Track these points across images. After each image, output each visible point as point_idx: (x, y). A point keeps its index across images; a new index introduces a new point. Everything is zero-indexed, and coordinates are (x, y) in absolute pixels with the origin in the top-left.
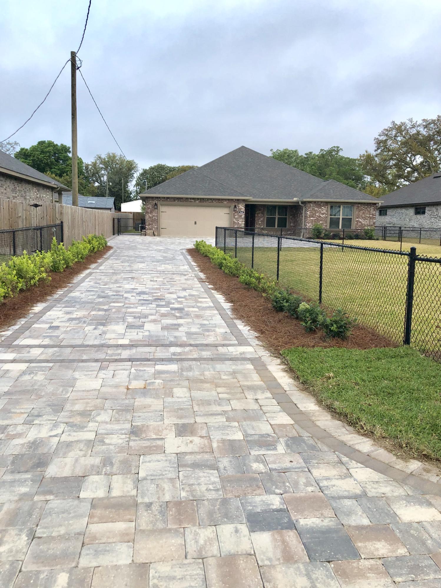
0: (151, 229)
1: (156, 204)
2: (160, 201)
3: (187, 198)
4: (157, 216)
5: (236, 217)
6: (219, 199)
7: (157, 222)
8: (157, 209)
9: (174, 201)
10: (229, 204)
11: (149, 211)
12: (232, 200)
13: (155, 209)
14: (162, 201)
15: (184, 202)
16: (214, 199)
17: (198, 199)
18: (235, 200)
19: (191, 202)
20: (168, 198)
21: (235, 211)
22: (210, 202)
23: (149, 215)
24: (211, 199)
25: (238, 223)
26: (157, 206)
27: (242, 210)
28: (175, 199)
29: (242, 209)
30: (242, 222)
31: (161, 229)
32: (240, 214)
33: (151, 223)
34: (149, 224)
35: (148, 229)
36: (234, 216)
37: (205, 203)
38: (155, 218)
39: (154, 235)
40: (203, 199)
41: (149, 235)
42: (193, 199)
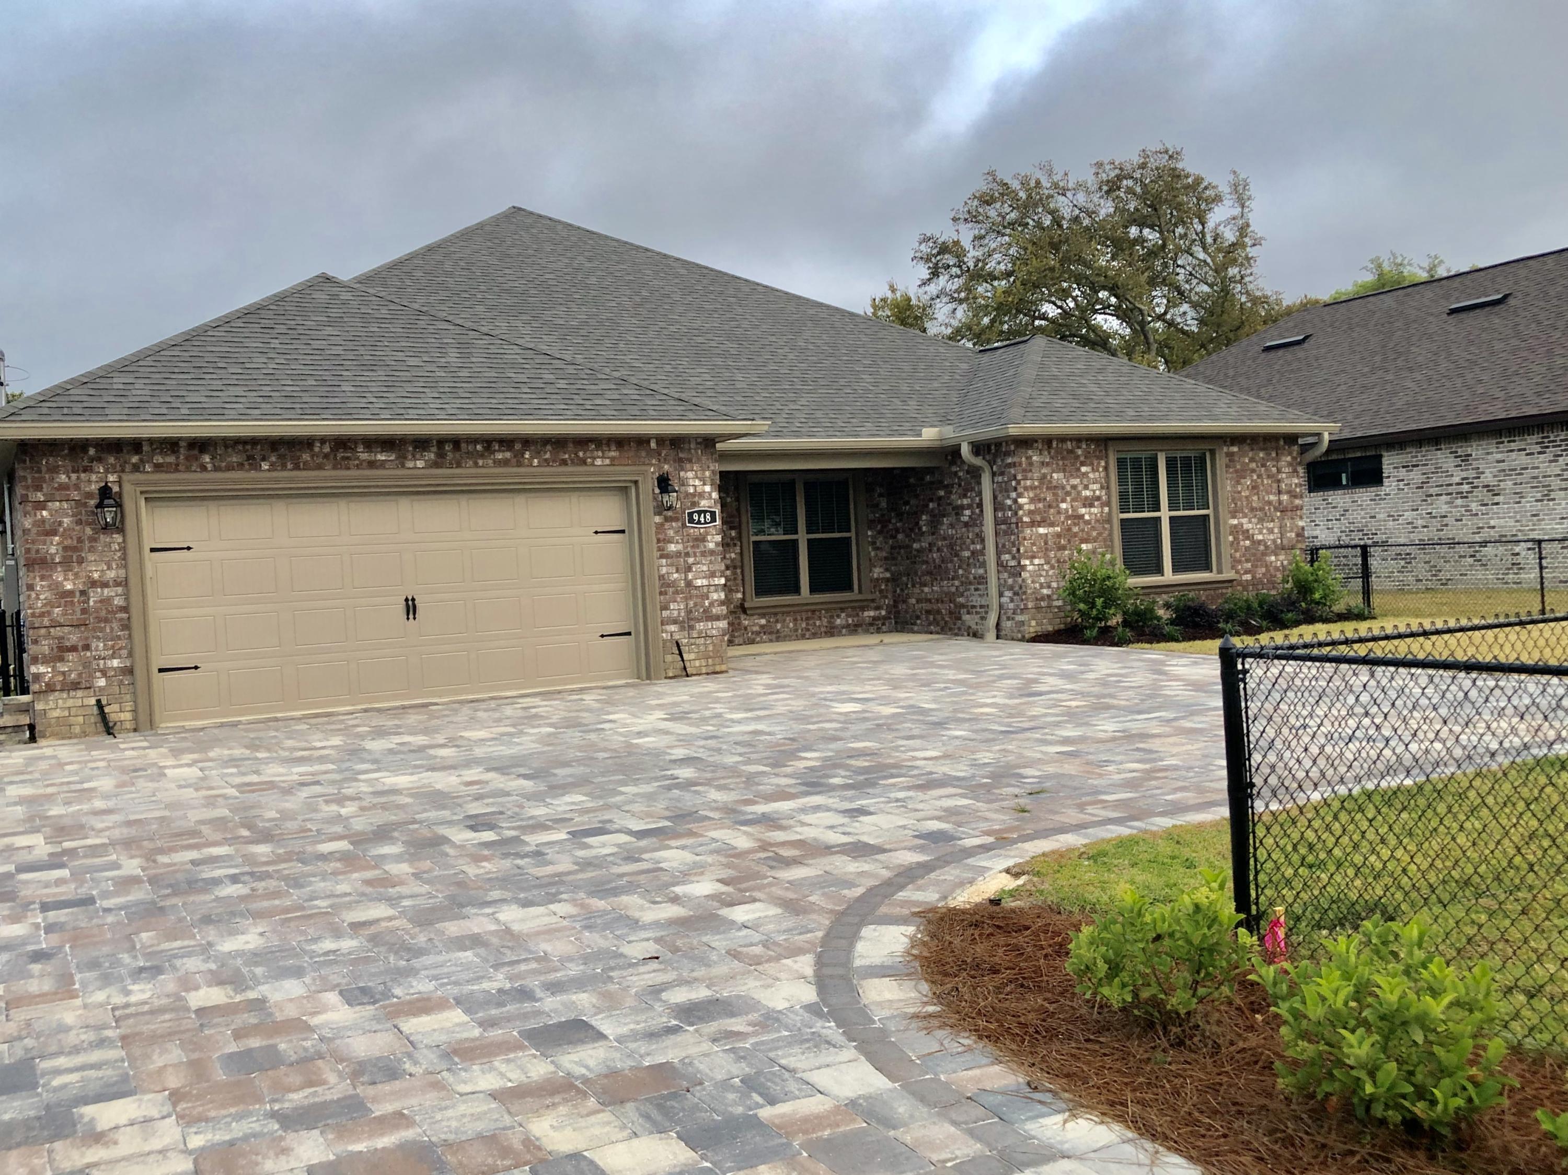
0: (75, 686)
1: (105, 492)
2: (136, 468)
3: (343, 444)
4: (124, 583)
5: (672, 547)
6: (559, 442)
7: (126, 626)
8: (121, 530)
9: (252, 462)
10: (625, 472)
11: (53, 547)
12: (641, 441)
13: (106, 528)
14: (158, 467)
15: (328, 473)
16: (527, 441)
17: (421, 443)
18: (661, 440)
19: (372, 464)
20: (200, 445)
21: (661, 509)
22: (505, 463)
23: (59, 577)
24: (506, 442)
25: (689, 584)
26: (119, 505)
27: (704, 504)
28: (257, 451)
29: (701, 495)
30: (712, 575)
31: (157, 677)
32: (694, 531)
33: (74, 638)
34: (62, 651)
35: (50, 688)
36: (663, 541)
37: (467, 473)
38: (107, 601)
39: (109, 729)
40: (456, 442)
41: (64, 732)
42: (389, 443)
